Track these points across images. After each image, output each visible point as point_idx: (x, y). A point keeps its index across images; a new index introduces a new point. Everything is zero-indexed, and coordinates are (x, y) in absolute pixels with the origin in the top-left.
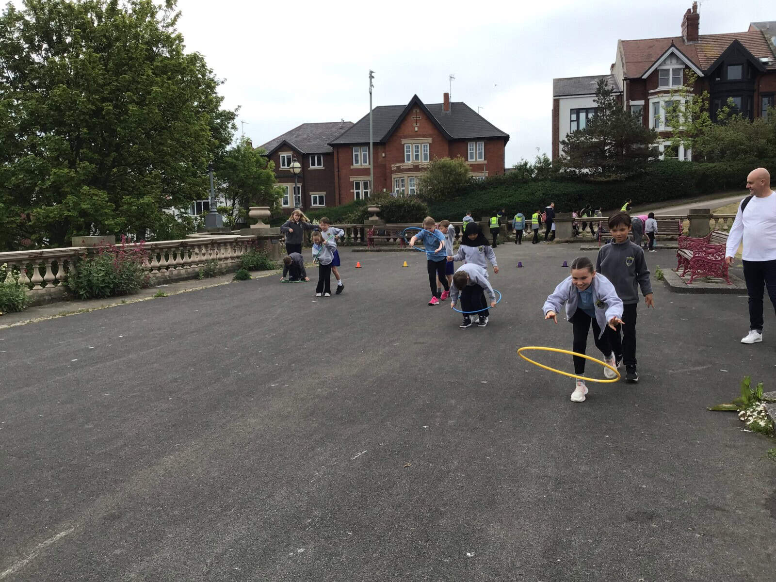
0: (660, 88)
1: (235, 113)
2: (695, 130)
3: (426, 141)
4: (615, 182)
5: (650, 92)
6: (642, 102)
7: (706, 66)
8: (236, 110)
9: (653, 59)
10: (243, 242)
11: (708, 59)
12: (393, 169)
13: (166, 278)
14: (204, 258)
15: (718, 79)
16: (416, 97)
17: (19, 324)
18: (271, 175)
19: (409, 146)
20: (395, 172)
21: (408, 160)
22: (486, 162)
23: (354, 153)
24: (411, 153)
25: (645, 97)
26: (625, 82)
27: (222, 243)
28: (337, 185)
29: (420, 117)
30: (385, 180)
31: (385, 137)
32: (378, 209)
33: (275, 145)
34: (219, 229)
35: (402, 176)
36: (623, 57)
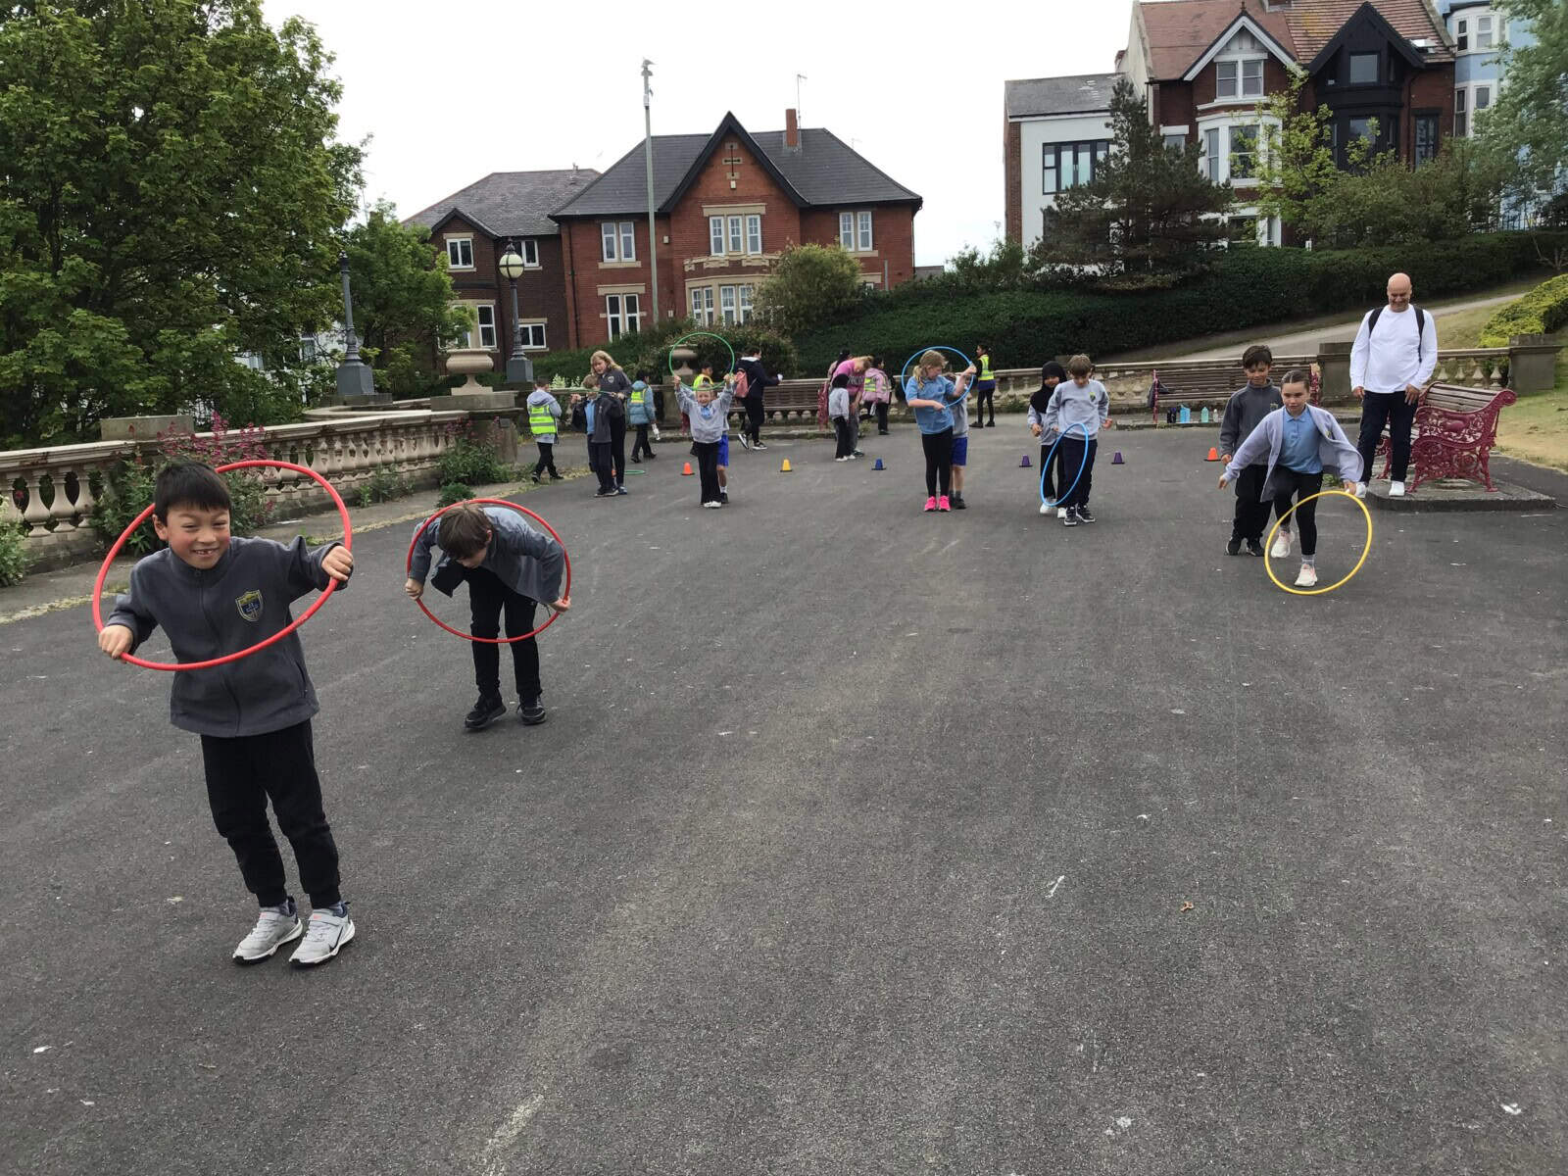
0: (1219, 101)
1: (363, 150)
2: (1303, 184)
3: (752, 210)
4: (1152, 290)
5: (1200, 107)
6: (1184, 129)
7: (1310, 56)
8: (364, 143)
9: (1206, 41)
10: (441, 425)
11: (1311, 42)
12: (687, 269)
13: (296, 504)
14: (366, 461)
15: (1331, 82)
16: (730, 117)
17: (28, 613)
18: (444, 283)
19: (719, 221)
20: (692, 275)
21: (719, 249)
22: (876, 253)
23: (604, 237)
24: (723, 236)
25: (1190, 118)
26: (1151, 88)
27: (400, 427)
28: (570, 304)
29: (741, 159)
30: (672, 292)
31: (668, 202)
32: (690, 353)
33: (435, 219)
34: (368, 399)
35: (708, 282)
36: (1145, 35)
